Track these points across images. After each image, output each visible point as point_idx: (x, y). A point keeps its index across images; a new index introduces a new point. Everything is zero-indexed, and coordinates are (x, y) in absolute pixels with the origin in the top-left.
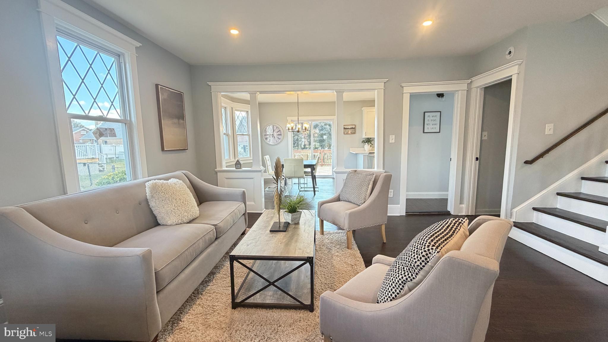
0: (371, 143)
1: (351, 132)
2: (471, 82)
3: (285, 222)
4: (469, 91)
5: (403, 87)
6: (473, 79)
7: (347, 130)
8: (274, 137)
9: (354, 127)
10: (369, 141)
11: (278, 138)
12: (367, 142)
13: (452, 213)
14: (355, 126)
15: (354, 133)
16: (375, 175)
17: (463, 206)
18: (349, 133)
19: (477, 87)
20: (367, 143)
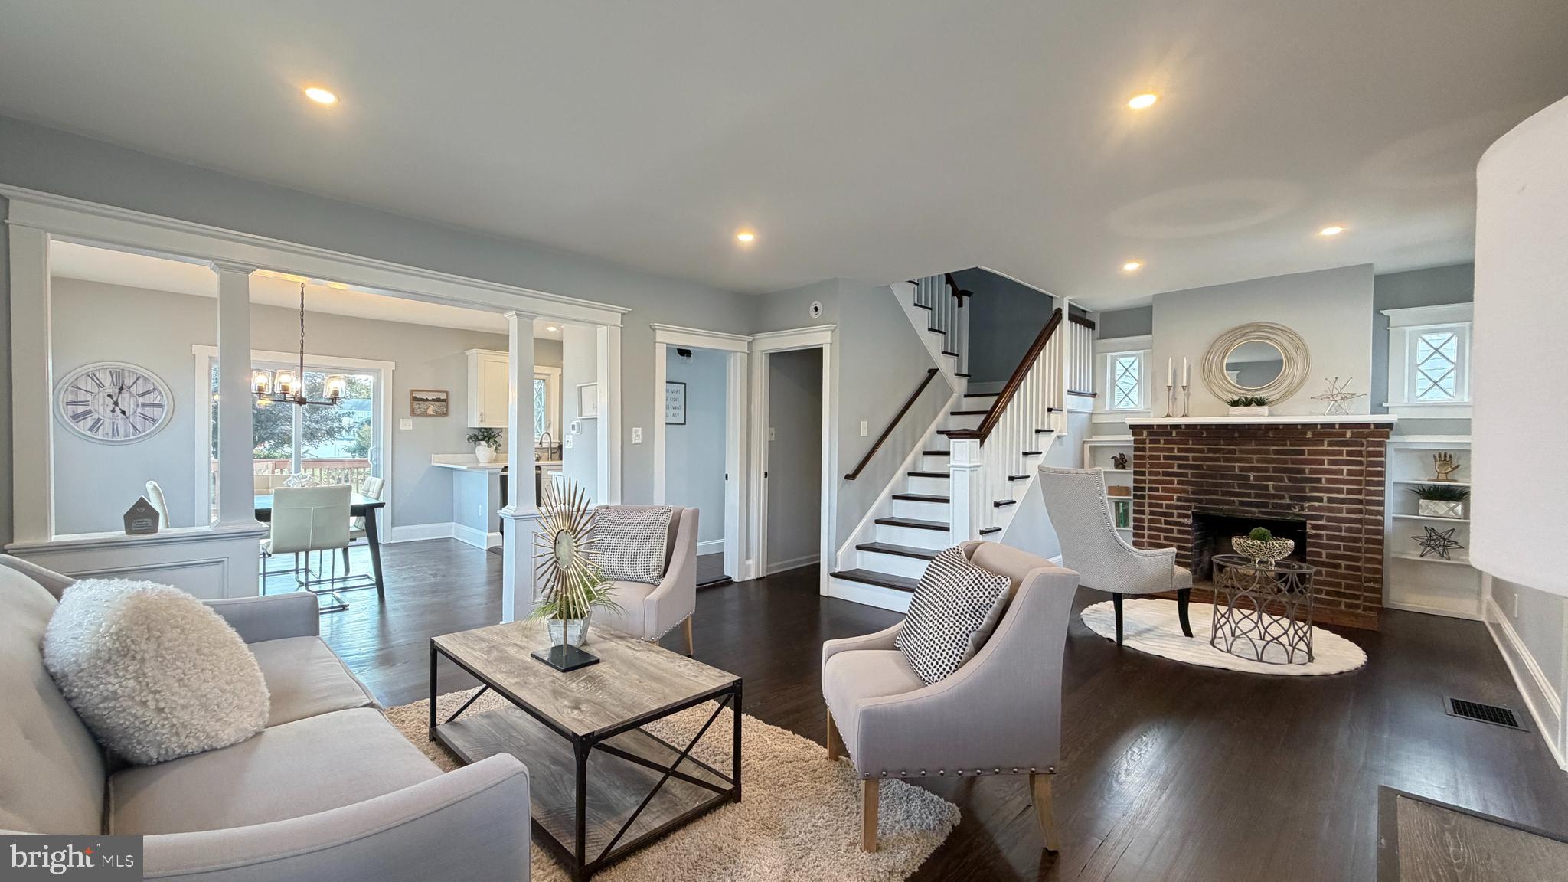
0: (496, 442)
1: (436, 412)
2: (753, 340)
3: (552, 648)
4: (750, 355)
5: (654, 330)
6: (758, 336)
7: (423, 405)
8: (123, 413)
9: (443, 396)
10: (488, 435)
11: (145, 418)
12: (487, 439)
13: (736, 579)
14: (447, 396)
15: (446, 414)
16: (672, 512)
17: (750, 562)
18: (430, 412)
19: (762, 351)
20: (483, 443)
